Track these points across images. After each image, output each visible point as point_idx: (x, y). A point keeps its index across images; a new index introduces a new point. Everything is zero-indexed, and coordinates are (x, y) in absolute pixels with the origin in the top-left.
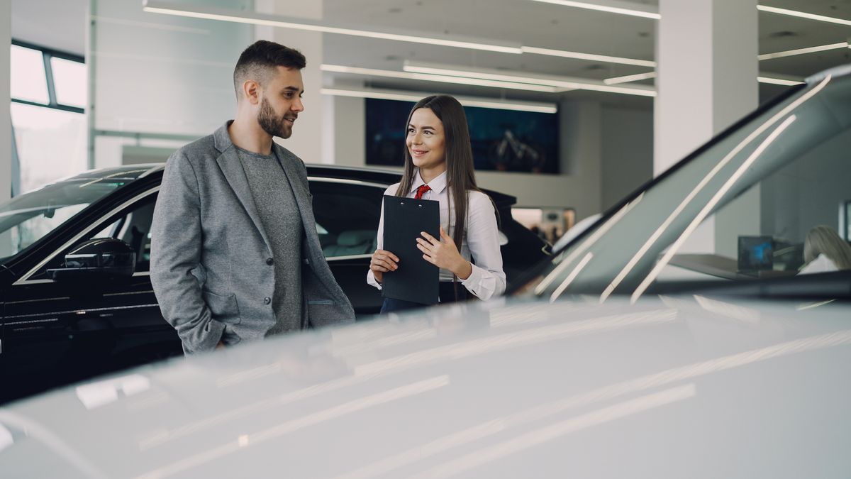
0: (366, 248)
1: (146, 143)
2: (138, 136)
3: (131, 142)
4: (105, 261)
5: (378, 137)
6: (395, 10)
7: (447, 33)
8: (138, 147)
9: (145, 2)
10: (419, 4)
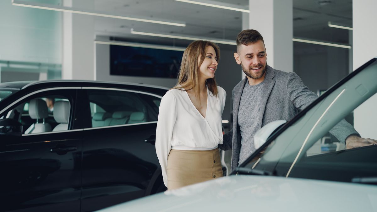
0: (125, 120)
1: (12, 66)
2: (8, 63)
3: (5, 65)
4: (7, 130)
5: (116, 62)
6: (126, 6)
7: (152, 17)
8: (9, 68)
9: (13, 0)
10: (137, 3)
